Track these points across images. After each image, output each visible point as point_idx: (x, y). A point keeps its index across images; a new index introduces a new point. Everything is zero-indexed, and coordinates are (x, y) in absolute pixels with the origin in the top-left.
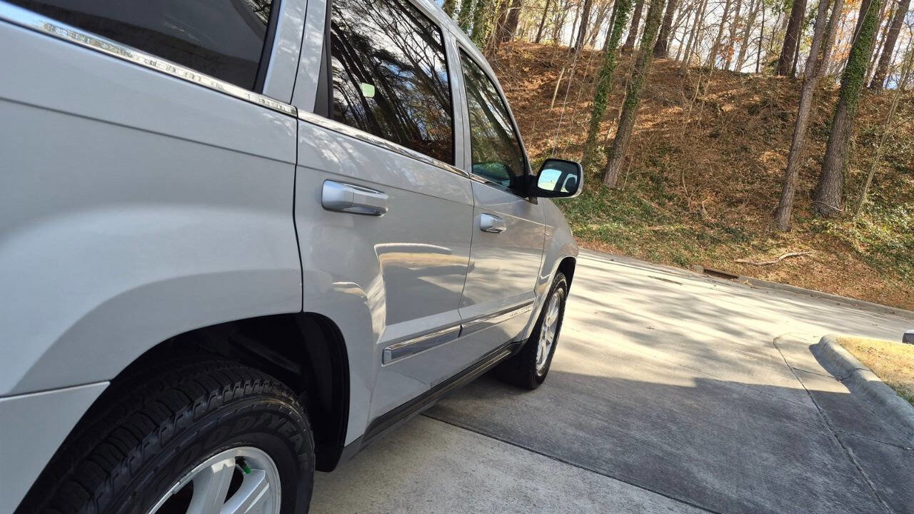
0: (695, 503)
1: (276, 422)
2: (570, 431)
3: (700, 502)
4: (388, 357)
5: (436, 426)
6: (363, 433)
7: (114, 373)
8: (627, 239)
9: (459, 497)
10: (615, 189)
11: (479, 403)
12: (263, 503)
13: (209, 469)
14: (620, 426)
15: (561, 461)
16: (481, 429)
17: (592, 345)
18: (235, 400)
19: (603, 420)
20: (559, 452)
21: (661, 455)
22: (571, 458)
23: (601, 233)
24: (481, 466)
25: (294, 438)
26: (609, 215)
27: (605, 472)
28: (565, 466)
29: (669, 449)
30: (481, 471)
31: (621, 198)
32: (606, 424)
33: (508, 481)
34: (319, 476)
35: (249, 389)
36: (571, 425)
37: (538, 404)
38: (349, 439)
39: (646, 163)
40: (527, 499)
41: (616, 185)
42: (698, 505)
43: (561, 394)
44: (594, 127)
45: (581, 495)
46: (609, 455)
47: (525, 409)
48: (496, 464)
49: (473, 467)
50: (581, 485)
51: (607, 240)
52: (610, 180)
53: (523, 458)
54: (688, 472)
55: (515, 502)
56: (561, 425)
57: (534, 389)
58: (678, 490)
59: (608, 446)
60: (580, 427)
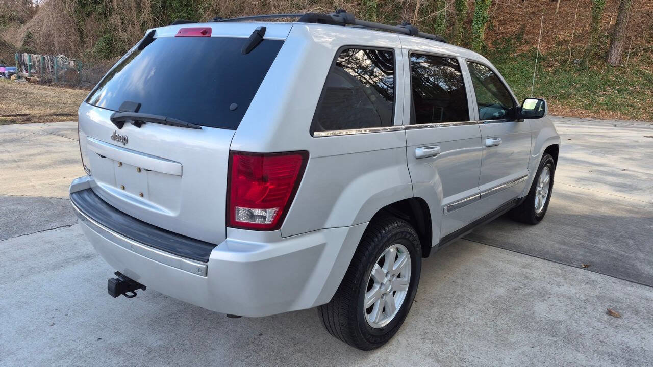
0: (632, 280)
1: (408, 236)
2: (557, 246)
3: (636, 280)
4: (446, 211)
5: (476, 245)
6: (438, 242)
7: (370, 220)
8: (631, 106)
9: (488, 276)
10: (618, 66)
11: (500, 233)
12: (405, 265)
13: (389, 251)
14: (592, 242)
15: (549, 260)
16: (501, 246)
17: (582, 194)
18: (389, 231)
19: (581, 240)
20: (548, 256)
21: (616, 257)
22: (555, 259)
23: (607, 104)
24: (501, 263)
25: (414, 242)
26: (614, 88)
27: (576, 266)
28: (551, 263)
29: (623, 253)
30: (501, 265)
31: (625, 73)
32: (582, 241)
33: (516, 269)
34: (423, 259)
35: (399, 224)
36: (557, 243)
37: (538, 232)
38: (433, 245)
39: (647, 40)
40: (526, 277)
41: (620, 63)
42: (635, 281)
43: (554, 226)
44: (596, 19)
45: (559, 276)
46: (580, 257)
47: (529, 235)
48: (509, 262)
49: (496, 263)
50: (559, 271)
51: (613, 109)
52: (613, 60)
53: (526, 259)
54: (633, 265)
55: (519, 279)
56: (551, 243)
57: (536, 224)
58: (623, 274)
59: (580, 253)
60: (564, 243)
